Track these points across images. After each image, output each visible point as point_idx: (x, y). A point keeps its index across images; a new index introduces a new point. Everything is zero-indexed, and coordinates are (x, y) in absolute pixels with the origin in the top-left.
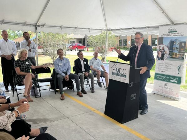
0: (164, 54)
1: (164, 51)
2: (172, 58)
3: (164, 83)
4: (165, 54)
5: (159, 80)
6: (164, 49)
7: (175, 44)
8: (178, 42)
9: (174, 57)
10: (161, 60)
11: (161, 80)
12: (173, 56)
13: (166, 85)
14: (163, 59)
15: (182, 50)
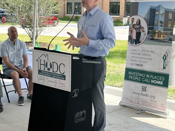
1: (140, 27)
2: (152, 39)
3: (140, 85)
6: (140, 24)
7: (158, 14)
8: (162, 11)
9: (156, 38)
11: (136, 81)
12: (155, 36)
13: (144, 89)
15: (170, 25)
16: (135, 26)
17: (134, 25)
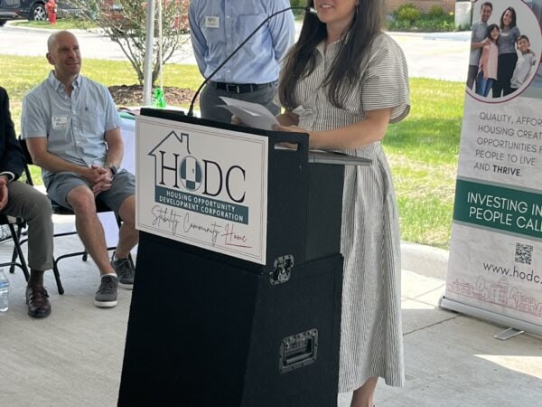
0: (515, 57)
1: (516, 37)
3: (509, 241)
4: (521, 59)
5: (482, 223)
6: (513, 23)
10: (496, 95)
11: (496, 225)
13: (524, 255)
14: (509, 90)
16: (494, 34)
17: (493, 27)
